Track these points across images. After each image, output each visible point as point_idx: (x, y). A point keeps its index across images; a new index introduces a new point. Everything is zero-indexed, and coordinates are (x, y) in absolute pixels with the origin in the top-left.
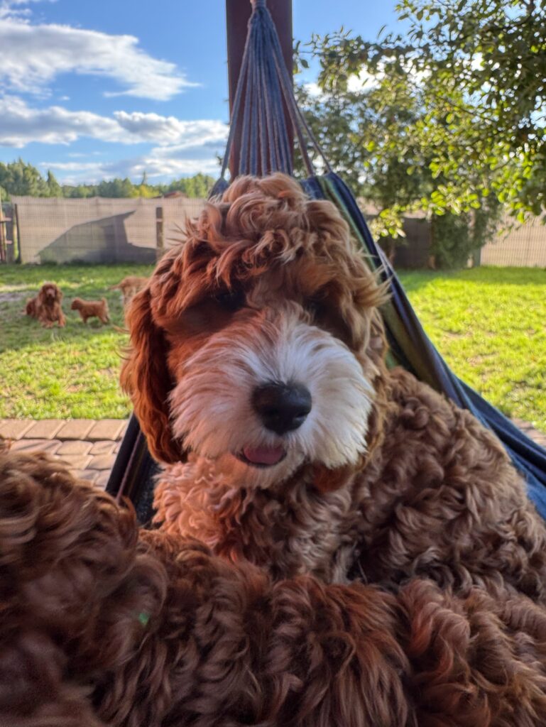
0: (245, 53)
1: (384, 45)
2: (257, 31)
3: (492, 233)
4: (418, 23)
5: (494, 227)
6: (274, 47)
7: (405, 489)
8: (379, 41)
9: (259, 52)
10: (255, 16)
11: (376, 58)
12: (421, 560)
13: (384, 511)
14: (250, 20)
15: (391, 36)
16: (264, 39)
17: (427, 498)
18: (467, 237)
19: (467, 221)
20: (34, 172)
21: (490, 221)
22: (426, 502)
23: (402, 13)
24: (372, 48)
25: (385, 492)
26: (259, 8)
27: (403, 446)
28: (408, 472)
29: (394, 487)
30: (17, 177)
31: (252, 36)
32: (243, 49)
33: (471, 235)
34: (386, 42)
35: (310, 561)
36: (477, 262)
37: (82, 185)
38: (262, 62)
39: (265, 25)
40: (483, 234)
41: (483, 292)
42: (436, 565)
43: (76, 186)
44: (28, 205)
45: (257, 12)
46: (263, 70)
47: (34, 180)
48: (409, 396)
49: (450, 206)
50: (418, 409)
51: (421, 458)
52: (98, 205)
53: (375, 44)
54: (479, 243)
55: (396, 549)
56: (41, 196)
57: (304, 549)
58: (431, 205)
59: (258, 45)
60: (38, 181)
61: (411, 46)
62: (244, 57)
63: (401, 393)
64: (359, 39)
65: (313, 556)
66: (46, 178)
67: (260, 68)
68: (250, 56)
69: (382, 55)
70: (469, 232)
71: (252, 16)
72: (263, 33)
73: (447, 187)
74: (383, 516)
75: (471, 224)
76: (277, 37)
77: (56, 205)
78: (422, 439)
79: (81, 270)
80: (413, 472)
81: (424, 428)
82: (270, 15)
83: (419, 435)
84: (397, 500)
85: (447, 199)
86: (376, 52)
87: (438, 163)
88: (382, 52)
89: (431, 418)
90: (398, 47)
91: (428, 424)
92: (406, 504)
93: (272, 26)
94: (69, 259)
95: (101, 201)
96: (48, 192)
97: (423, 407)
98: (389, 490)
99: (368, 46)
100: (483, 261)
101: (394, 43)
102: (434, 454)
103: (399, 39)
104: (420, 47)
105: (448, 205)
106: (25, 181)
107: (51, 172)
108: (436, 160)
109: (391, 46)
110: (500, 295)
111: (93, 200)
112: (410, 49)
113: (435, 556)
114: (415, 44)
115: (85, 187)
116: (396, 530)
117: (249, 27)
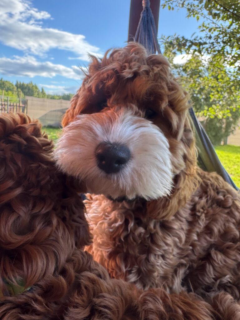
0: (139, 26)
1: (194, 41)
2: (145, 17)
3: (233, 131)
4: (209, 33)
5: (234, 128)
6: (152, 25)
7: (216, 240)
8: (192, 39)
9: (145, 26)
10: (144, 11)
11: (190, 46)
12: (221, 281)
13: (204, 250)
14: (142, 13)
15: (197, 37)
16: (148, 21)
17: (229, 247)
18: (221, 131)
19: (222, 124)
20: (36, 88)
21: (233, 125)
22: (228, 250)
23: (202, 29)
24: (188, 42)
25: (206, 239)
26: (146, 8)
27: (218, 216)
28: (219, 231)
29: (211, 238)
30: (29, 89)
31: (142, 19)
32: (138, 24)
33: (223, 131)
34: (195, 40)
35: (161, 270)
36: (225, 143)
37: (56, 95)
38: (146, 30)
39: (149, 15)
40: (229, 131)
41: (228, 156)
42: (229, 285)
43: (53, 95)
44: (32, 100)
45: (146, 9)
46: (146, 34)
47: (36, 91)
48: (221, 189)
49: (217, 115)
50: (226, 196)
51: (227, 224)
52: (61, 103)
53: (190, 40)
54: (227, 134)
55: (209, 274)
56: (38, 97)
57: (157, 262)
58: (208, 113)
59: (145, 23)
60: (38, 92)
61: (206, 42)
62: (138, 28)
63: (217, 186)
64: (183, 38)
65: (163, 268)
66: (41, 91)
67: (145, 33)
68: (141, 27)
69: (192, 45)
70: (222, 129)
71: (143, 11)
72: (147, 18)
73: (216, 106)
74: (203, 253)
75: (224, 126)
76: (154, 20)
77: (44, 101)
78: (228, 213)
79: (51, 130)
80: (222, 231)
81: (230, 207)
82: (151, 11)
83: (226, 211)
84: (212, 246)
85: (216, 111)
86: (190, 44)
87: (213, 95)
88: (193, 43)
89: (233, 202)
90: (200, 42)
91: (232, 206)
92: (216, 249)
93: (152, 16)
94: (46, 125)
95: (63, 101)
96: (41, 96)
97: (229, 195)
98: (208, 238)
99: (187, 41)
100: (228, 143)
101: (198, 40)
102: (234, 223)
103: (201, 39)
104: (210, 43)
105: (216, 114)
106: (32, 91)
107: (43, 88)
108: (212, 94)
109: (197, 41)
110: (236, 158)
111: (59, 101)
112: (205, 43)
113: (229, 280)
114: (208, 42)
115: (57, 96)
116: (211, 263)
117: (141, 15)
